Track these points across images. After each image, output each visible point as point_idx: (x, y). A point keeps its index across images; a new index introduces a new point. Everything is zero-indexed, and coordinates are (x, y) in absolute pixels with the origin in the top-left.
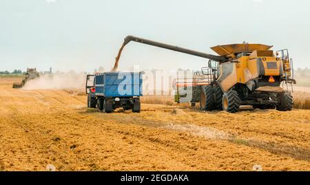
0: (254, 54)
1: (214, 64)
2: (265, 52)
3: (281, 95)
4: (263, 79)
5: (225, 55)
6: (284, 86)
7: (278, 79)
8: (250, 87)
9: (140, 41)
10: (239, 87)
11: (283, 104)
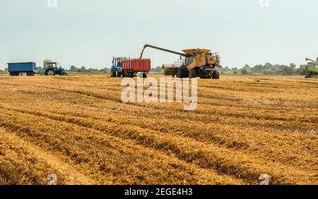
0: (203, 54)
1: (183, 58)
2: (208, 53)
3: (214, 72)
4: (208, 65)
5: (189, 54)
6: (216, 68)
7: (214, 65)
8: (202, 68)
9: (151, 47)
10: (196, 69)
11: (215, 76)
